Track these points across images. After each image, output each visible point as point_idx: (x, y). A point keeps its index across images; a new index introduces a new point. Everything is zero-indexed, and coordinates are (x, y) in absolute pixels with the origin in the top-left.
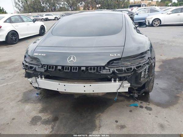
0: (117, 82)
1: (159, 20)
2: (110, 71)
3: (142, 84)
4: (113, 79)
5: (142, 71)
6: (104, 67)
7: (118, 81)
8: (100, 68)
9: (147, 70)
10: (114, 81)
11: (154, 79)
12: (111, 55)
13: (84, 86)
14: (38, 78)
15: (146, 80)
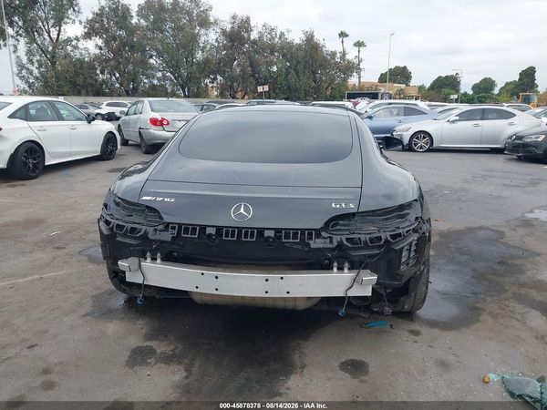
0: (346, 270)
1: (426, 134)
2: (331, 242)
3: (403, 281)
4: (335, 264)
5: (403, 248)
6: (318, 233)
7: (349, 269)
8: (310, 234)
9: (413, 248)
10: (338, 269)
11: (428, 271)
12: (333, 205)
13: (267, 280)
14: (146, 259)
15: (413, 271)
